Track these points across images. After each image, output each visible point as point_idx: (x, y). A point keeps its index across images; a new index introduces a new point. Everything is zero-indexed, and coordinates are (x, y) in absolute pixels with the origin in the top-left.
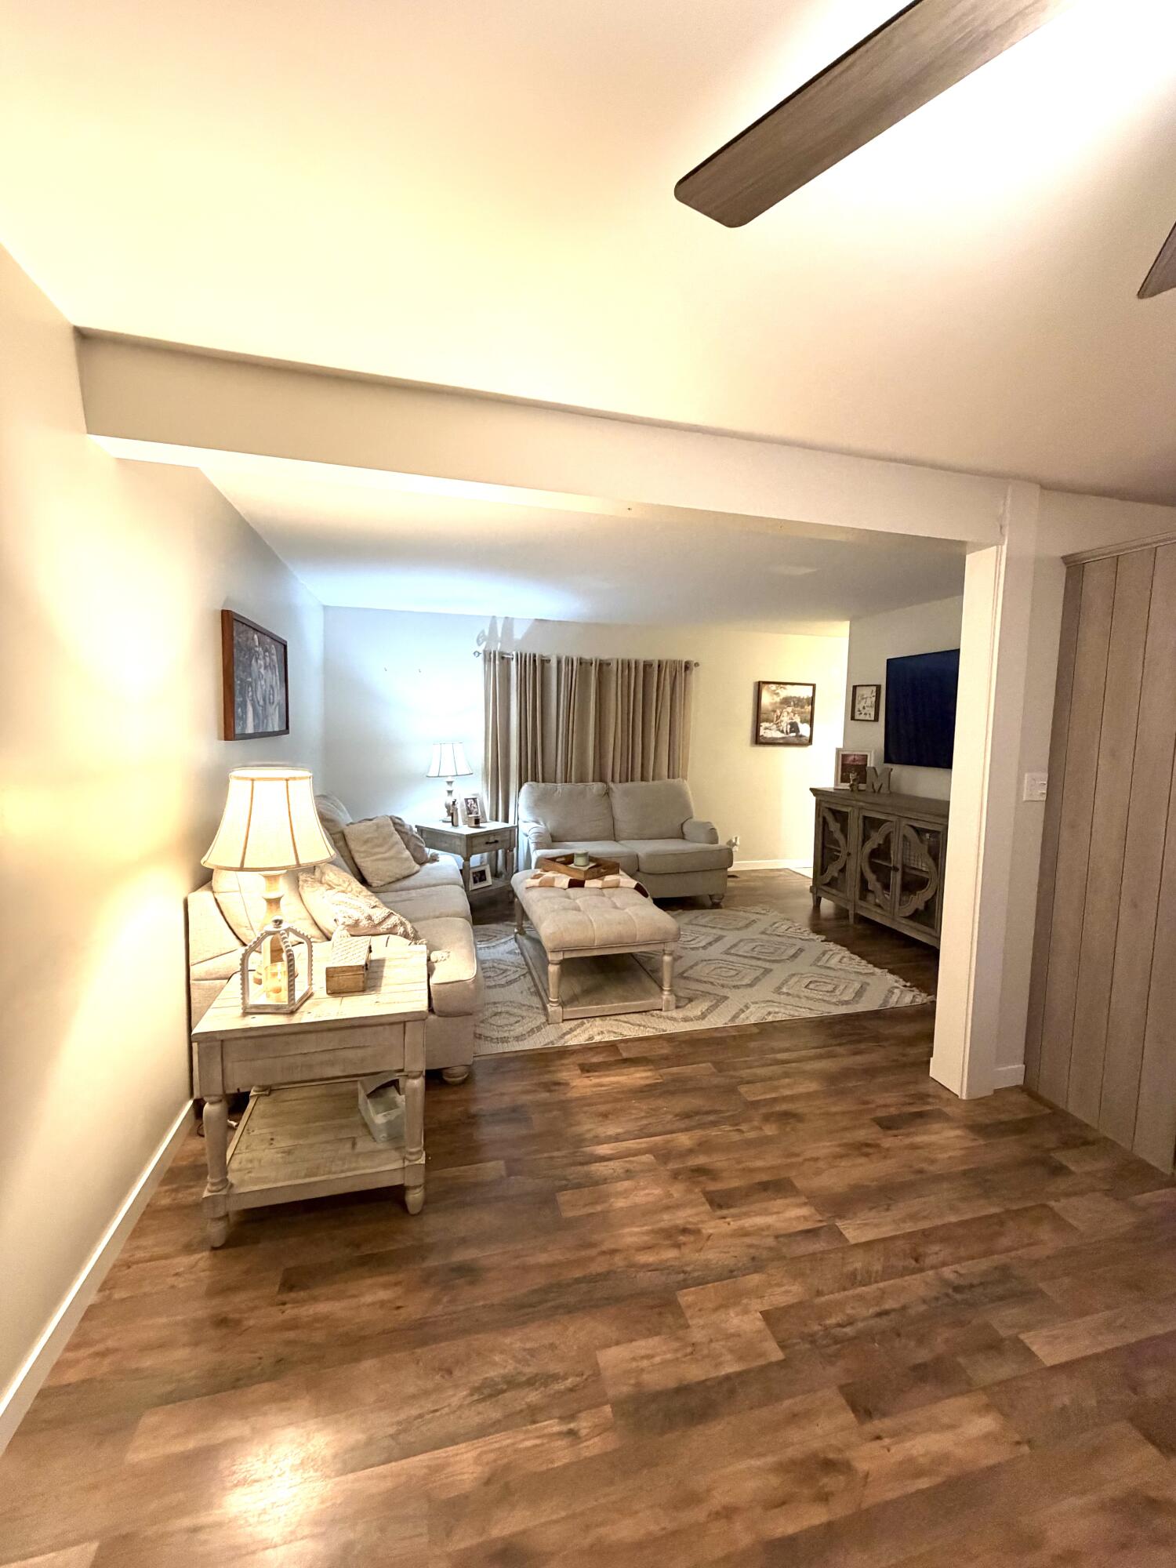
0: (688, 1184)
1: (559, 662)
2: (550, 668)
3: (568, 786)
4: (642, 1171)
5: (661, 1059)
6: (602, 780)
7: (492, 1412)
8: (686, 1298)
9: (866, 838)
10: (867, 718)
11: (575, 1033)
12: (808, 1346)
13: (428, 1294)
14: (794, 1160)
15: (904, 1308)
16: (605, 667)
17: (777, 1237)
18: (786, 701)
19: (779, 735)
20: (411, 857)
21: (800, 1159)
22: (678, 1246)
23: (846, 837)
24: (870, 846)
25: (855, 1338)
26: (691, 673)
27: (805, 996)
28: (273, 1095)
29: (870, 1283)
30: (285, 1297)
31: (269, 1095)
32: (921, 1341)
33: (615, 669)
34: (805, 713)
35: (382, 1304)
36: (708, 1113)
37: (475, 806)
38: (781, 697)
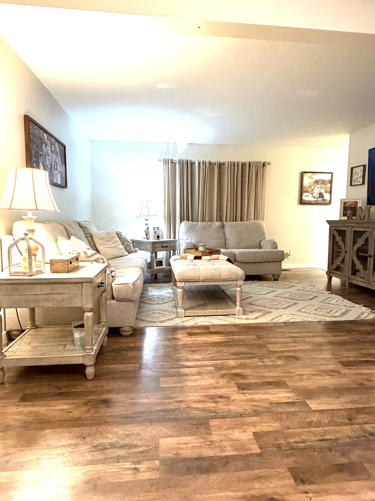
0: (228, 379)
1: (199, 164)
2: (195, 166)
3: (204, 223)
4: (206, 373)
5: (230, 333)
6: (221, 220)
7: (99, 456)
8: (213, 423)
9: (355, 242)
10: (359, 183)
11: (189, 321)
12: (276, 449)
13: (85, 409)
14: (290, 374)
15: (337, 439)
16: (222, 165)
17: (270, 403)
18: (317, 182)
19: (313, 199)
20: (124, 248)
21: (293, 375)
22: (216, 402)
23: (344, 243)
24: (357, 246)
25: (303, 449)
26: (266, 168)
27: (313, 313)
28: (37, 329)
29: (319, 427)
30: (20, 403)
31: (36, 329)
32: (344, 454)
33: (227, 166)
34: (327, 188)
35: (62, 410)
36: (248, 354)
37: (158, 231)
38: (314, 180)
